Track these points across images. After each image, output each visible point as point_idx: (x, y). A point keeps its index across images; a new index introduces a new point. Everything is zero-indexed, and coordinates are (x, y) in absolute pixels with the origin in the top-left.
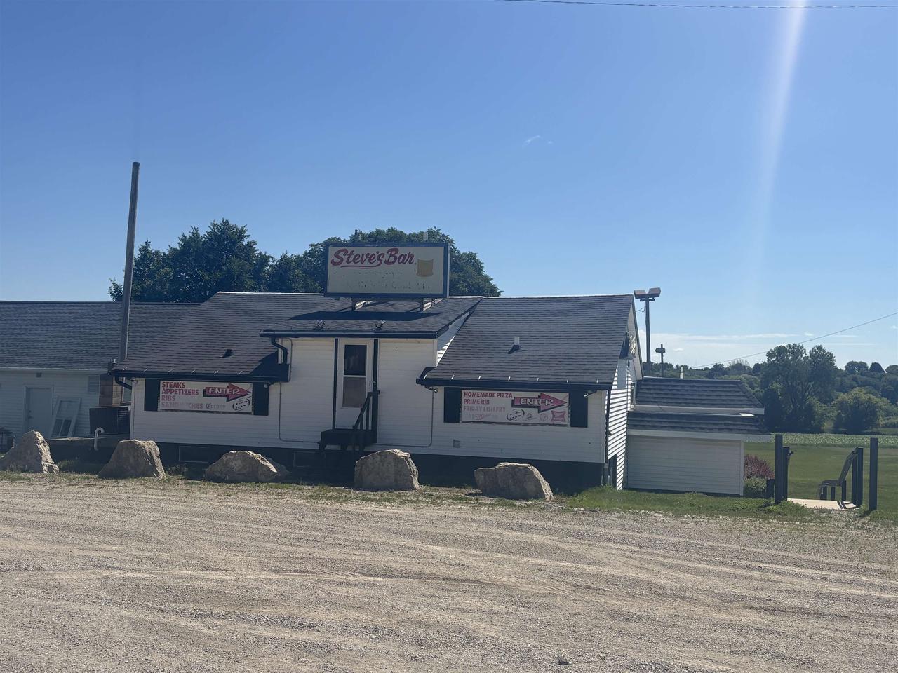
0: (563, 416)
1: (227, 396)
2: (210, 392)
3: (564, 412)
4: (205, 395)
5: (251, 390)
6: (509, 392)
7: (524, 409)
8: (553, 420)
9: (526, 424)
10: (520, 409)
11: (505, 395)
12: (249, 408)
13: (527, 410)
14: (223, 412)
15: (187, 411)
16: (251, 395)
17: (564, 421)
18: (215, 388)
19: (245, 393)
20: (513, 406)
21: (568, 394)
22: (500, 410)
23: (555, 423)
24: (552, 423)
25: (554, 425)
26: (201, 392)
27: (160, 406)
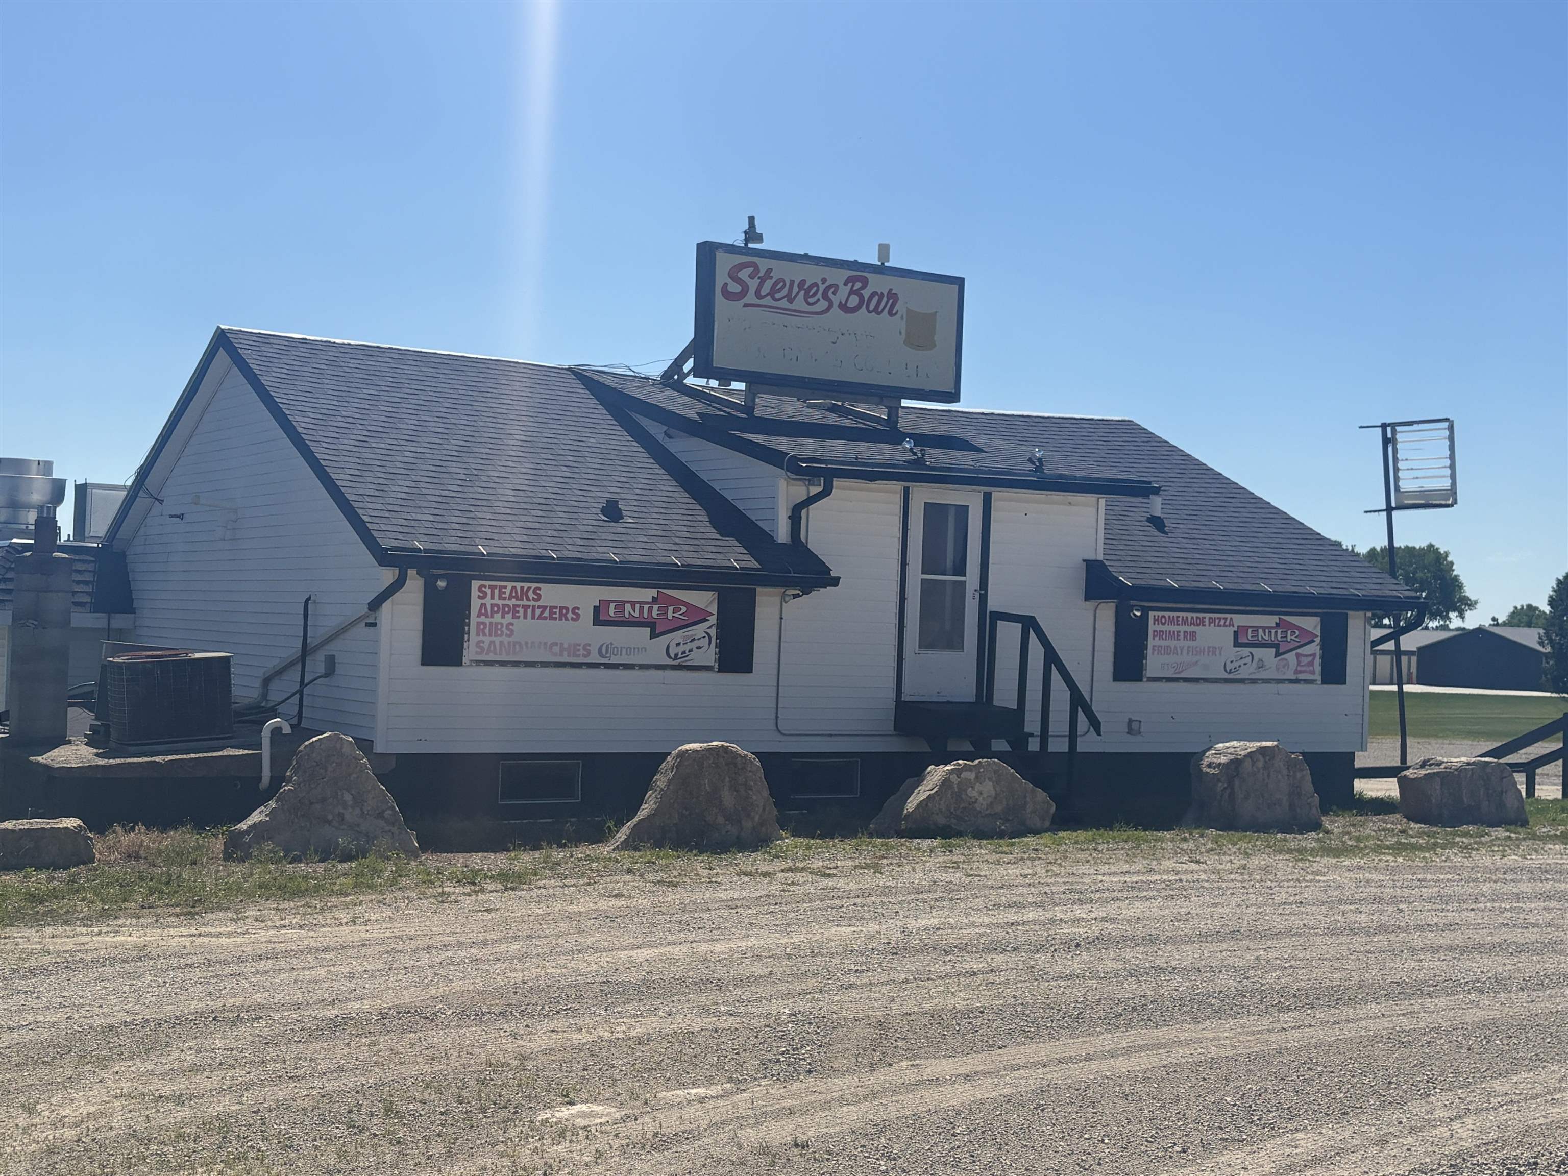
0: (1311, 664)
1: (651, 625)
2: (611, 612)
3: (1314, 655)
4: (597, 621)
5: (714, 609)
6: (1228, 616)
7: (1254, 650)
8: (1297, 672)
9: (1254, 681)
10: (1246, 651)
11: (1222, 622)
12: (708, 655)
13: (1258, 652)
14: (643, 667)
15: (545, 665)
16: (713, 620)
17: (1313, 673)
18: (625, 602)
19: (698, 617)
20: (1237, 644)
21: (1319, 618)
22: (1214, 653)
23: (1301, 676)
24: (1294, 677)
25: (1297, 681)
26: (587, 615)
27: (470, 652)
